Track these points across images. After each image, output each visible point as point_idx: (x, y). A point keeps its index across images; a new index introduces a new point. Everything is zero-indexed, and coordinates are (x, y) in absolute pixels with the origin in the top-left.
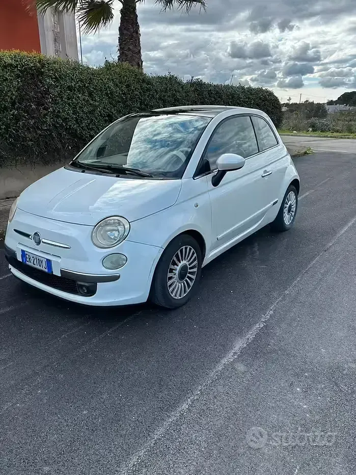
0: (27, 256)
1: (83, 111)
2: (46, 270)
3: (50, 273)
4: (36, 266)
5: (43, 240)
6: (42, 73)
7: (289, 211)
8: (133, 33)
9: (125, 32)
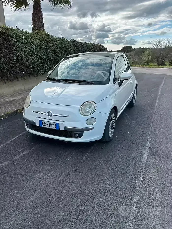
0: (43, 123)
1: (29, 54)
2: (56, 128)
3: (58, 129)
4: (49, 127)
5: (54, 114)
6: (10, 35)
7: (135, 98)
8: (40, 16)
9: (36, 16)
